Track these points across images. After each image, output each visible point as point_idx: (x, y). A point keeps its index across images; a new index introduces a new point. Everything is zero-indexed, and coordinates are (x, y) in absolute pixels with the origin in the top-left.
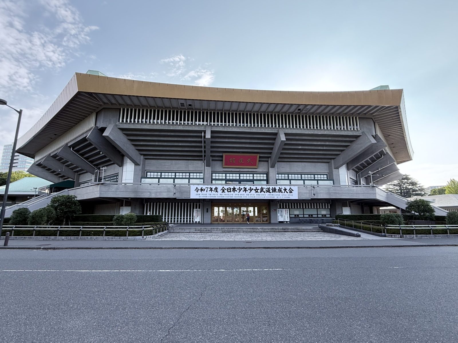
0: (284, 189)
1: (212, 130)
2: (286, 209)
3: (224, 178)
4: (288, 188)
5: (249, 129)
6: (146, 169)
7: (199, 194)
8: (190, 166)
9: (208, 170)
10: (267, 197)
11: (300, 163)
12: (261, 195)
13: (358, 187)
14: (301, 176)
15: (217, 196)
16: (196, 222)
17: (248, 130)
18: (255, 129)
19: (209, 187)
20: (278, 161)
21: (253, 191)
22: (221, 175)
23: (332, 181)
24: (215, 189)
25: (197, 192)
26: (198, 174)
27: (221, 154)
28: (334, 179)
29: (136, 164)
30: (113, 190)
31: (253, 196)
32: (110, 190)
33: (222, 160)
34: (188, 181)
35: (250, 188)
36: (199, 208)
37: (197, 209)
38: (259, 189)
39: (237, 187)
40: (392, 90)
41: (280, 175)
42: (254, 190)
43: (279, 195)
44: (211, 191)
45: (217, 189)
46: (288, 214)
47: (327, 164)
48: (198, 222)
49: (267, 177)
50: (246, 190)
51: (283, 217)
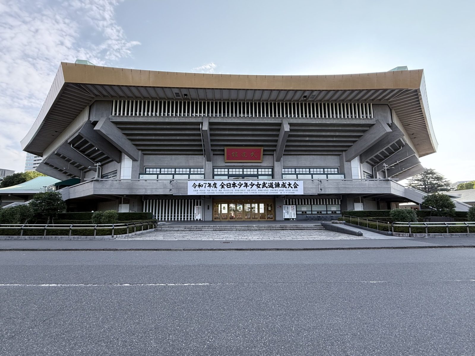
0: (289, 184)
1: (210, 121)
2: (293, 206)
3: (227, 173)
4: (292, 183)
5: (250, 119)
6: (144, 165)
7: (197, 191)
8: (190, 161)
9: (209, 165)
10: (269, 193)
11: (308, 156)
12: (263, 190)
13: (373, 180)
14: (310, 170)
15: (216, 192)
16: (196, 219)
17: (249, 121)
18: (256, 119)
19: (207, 182)
20: (284, 155)
21: (255, 187)
22: (223, 170)
23: (343, 175)
24: (213, 184)
25: (195, 188)
26: (199, 170)
27: (222, 148)
28: (345, 172)
29: (134, 160)
30: (107, 187)
31: (255, 192)
32: (105, 187)
33: (224, 154)
34: (188, 177)
35: (252, 183)
36: (200, 205)
37: (198, 206)
38: (261, 184)
39: (237, 182)
40: (410, 71)
41: (286, 170)
42: (256, 185)
43: (283, 190)
44: (209, 187)
45: (216, 185)
46: (294, 211)
47: (339, 157)
48: (198, 220)
49: (273, 171)
50: (247, 185)
51: (289, 214)
